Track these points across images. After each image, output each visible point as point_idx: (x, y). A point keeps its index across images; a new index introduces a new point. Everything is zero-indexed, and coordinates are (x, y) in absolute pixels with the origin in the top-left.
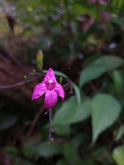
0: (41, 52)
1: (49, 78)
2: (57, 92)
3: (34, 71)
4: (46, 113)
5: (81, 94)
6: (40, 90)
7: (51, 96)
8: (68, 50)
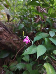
0: (24, 31)
8: (30, 29)
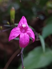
1: (22, 23)
2: (29, 34)
3: (8, 23)
4: (18, 55)
5: (46, 47)
6: (16, 33)
7: (25, 37)
